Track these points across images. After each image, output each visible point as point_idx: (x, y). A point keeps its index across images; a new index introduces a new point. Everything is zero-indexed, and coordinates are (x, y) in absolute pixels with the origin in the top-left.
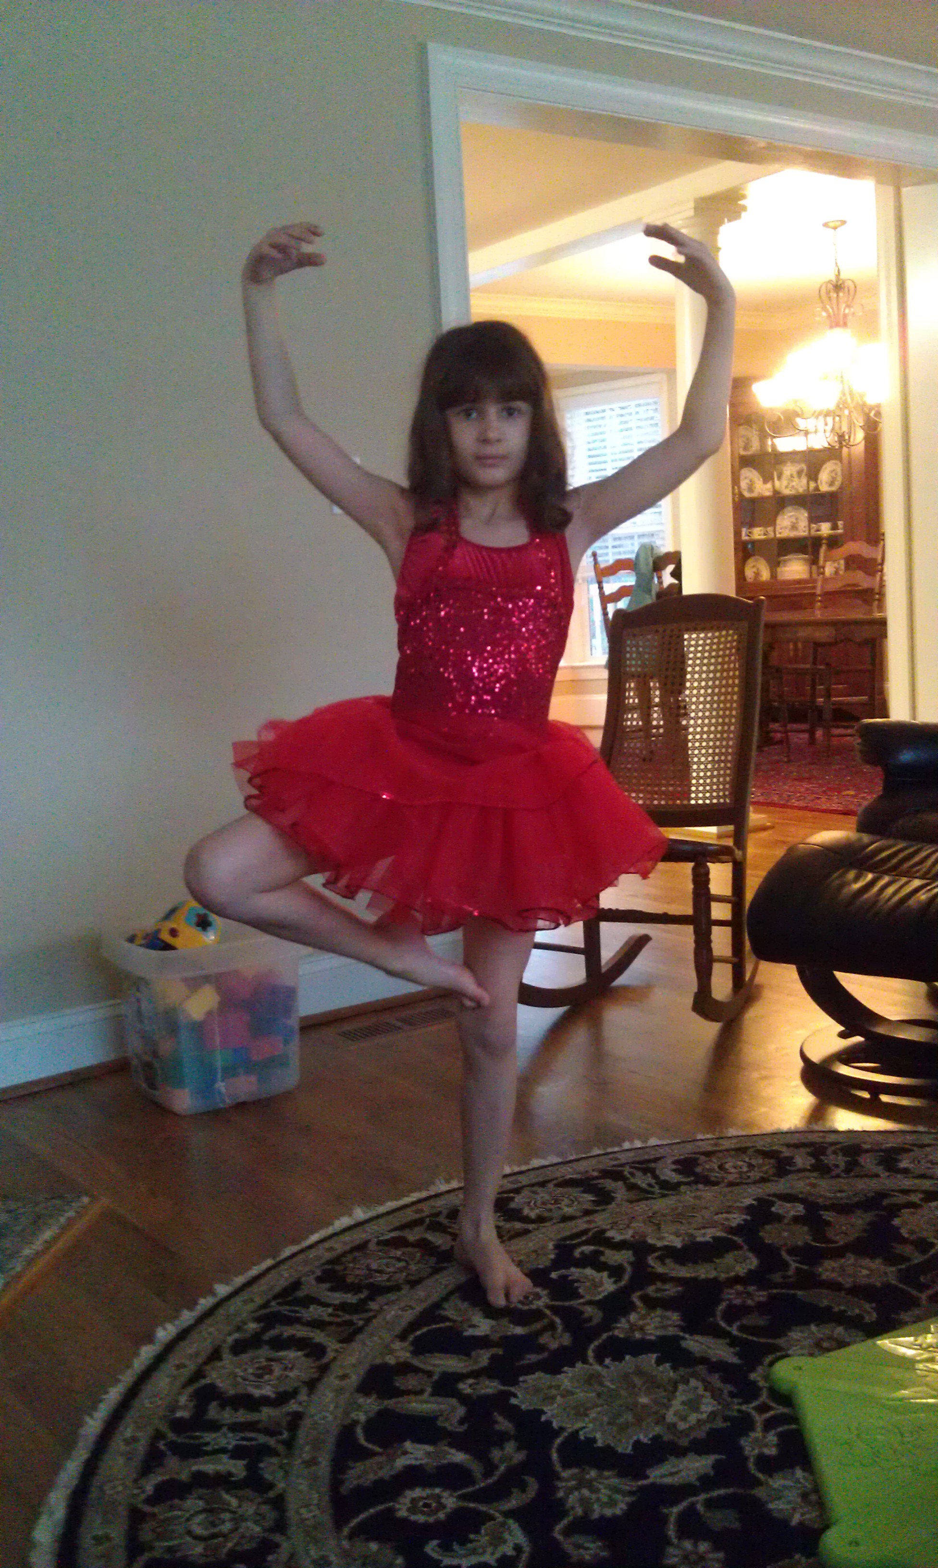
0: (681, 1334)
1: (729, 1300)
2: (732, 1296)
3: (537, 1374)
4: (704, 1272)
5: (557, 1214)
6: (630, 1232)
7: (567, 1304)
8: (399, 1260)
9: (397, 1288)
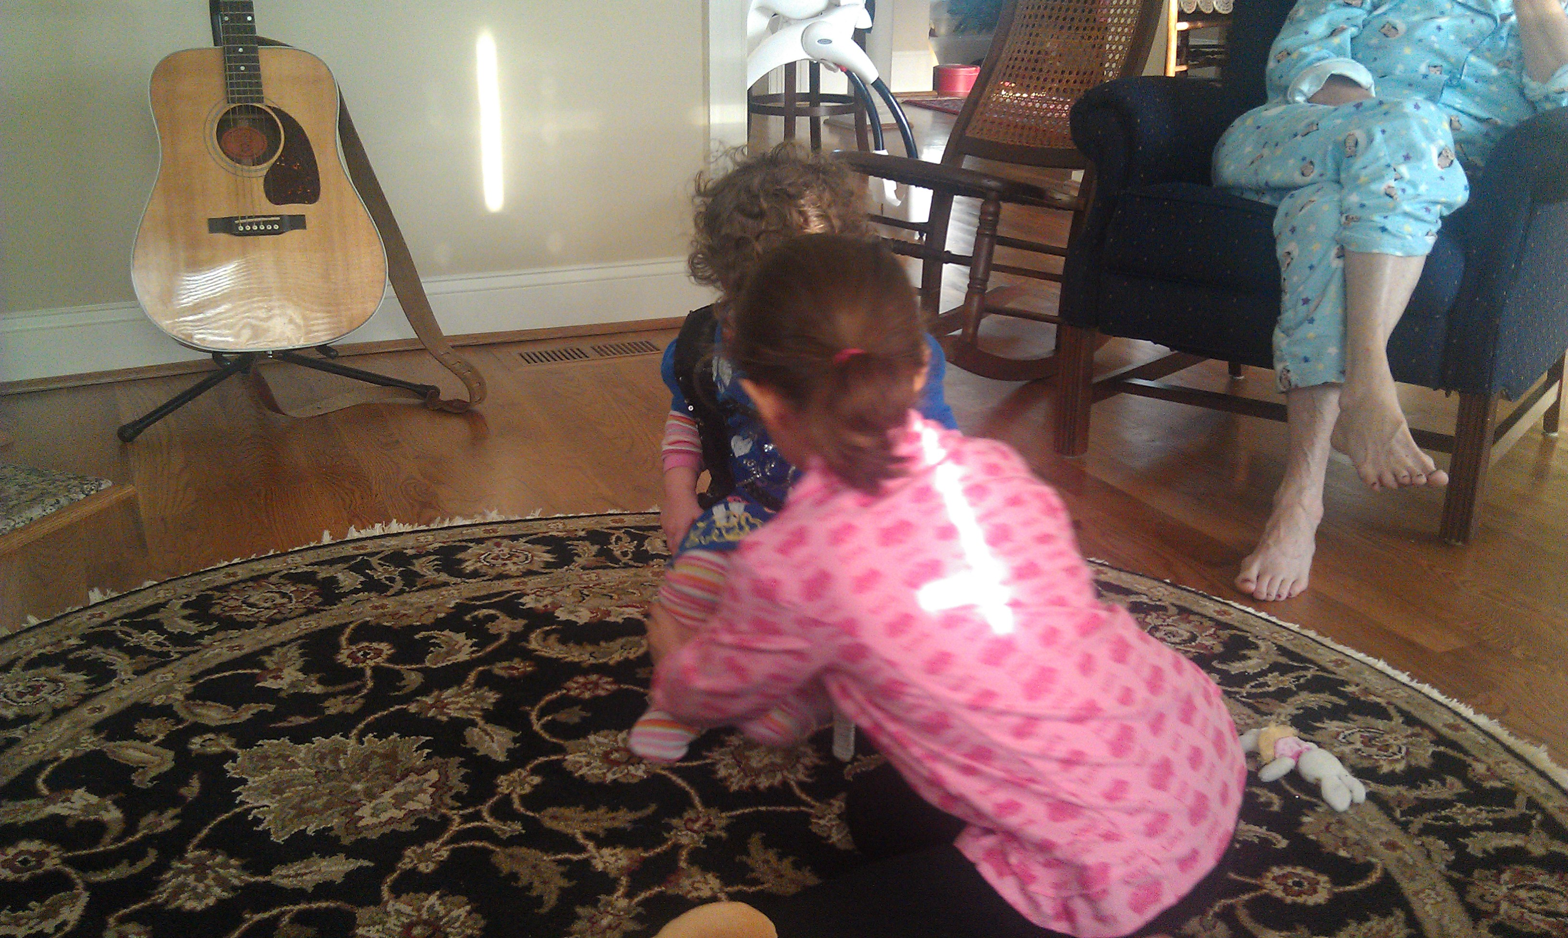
0: (478, 719)
1: (569, 690)
2: (574, 687)
3: (282, 739)
4: (575, 654)
5: (493, 572)
6: (548, 600)
7: (397, 667)
8: (284, 595)
9: (250, 625)
